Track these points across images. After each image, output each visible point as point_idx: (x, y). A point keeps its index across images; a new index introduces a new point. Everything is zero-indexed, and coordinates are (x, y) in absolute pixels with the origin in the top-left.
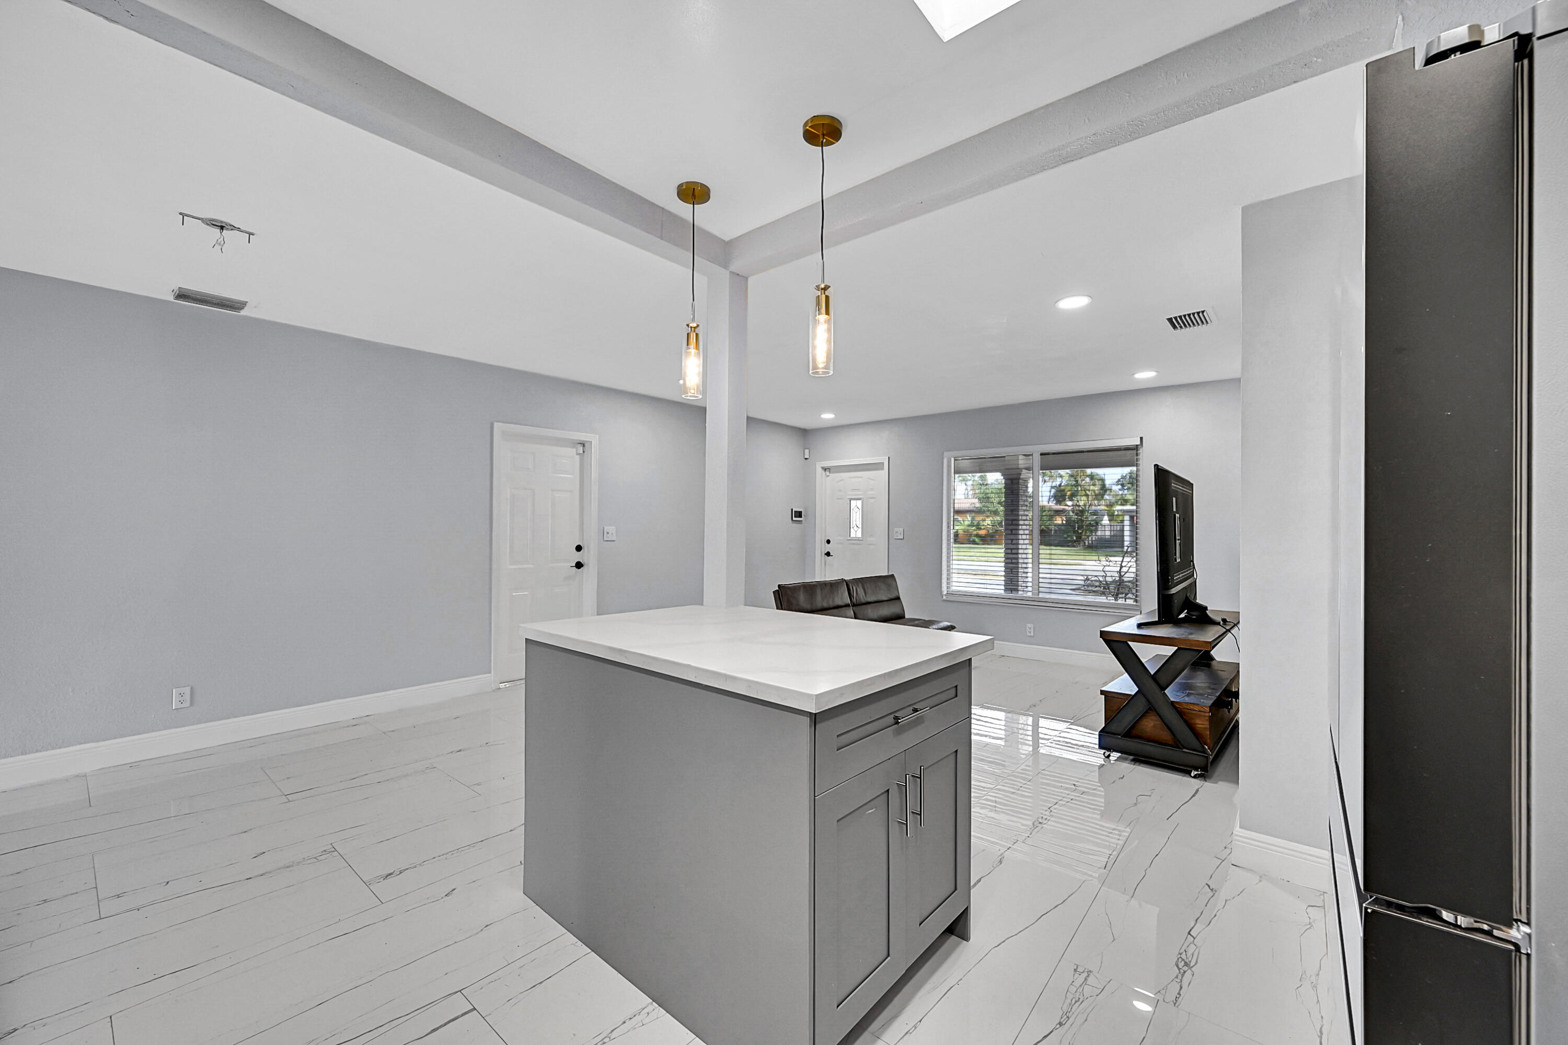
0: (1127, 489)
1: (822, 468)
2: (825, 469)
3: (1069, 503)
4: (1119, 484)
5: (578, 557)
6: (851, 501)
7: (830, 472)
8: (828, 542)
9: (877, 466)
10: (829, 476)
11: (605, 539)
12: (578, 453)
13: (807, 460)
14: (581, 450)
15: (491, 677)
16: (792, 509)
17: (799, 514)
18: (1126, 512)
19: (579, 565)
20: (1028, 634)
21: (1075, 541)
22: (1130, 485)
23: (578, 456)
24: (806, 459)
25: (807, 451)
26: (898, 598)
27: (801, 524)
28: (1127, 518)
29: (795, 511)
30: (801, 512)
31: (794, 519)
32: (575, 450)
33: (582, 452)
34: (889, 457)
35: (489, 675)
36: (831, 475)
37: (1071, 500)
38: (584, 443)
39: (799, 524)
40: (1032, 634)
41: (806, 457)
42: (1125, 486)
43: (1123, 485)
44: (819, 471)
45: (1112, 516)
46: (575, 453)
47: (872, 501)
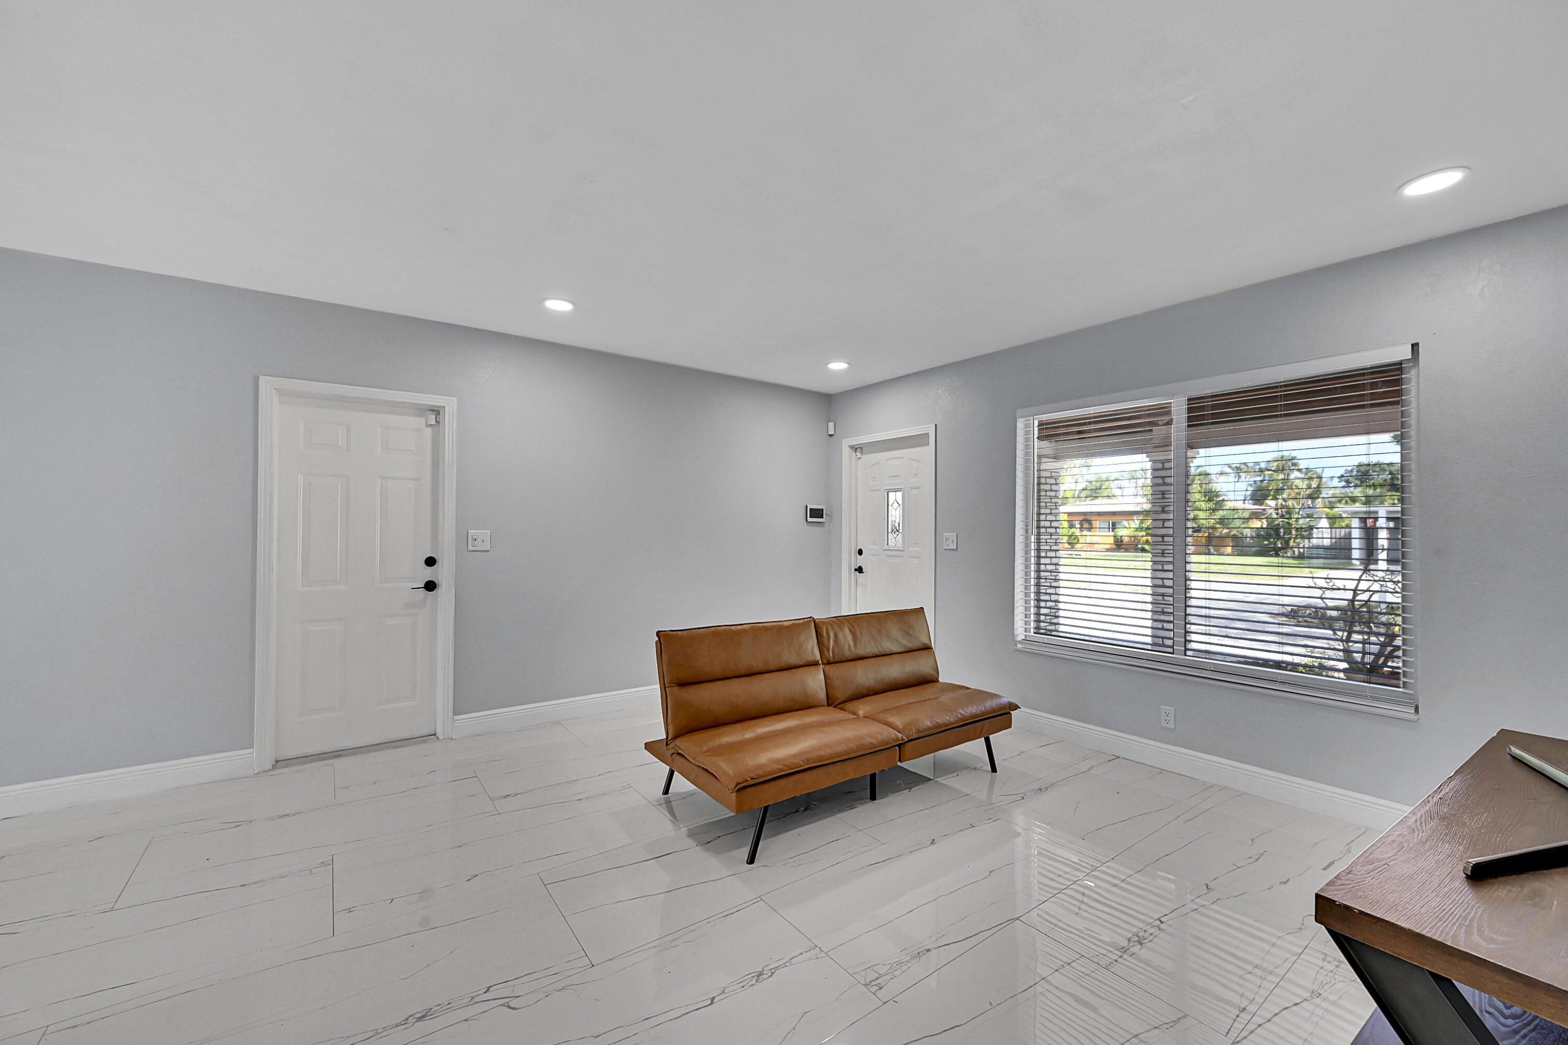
0: (1353, 486)
1: (851, 447)
2: (855, 449)
3: (1272, 503)
4: (1342, 481)
5: (428, 574)
6: (890, 493)
7: (862, 453)
8: (860, 552)
9: (918, 441)
10: (860, 458)
11: (470, 548)
12: (429, 423)
13: (831, 438)
14: (432, 419)
15: (253, 753)
16: (807, 506)
17: (817, 513)
18: (1353, 515)
19: (430, 586)
20: (1164, 724)
21: (1280, 549)
22: (1358, 482)
23: (429, 429)
24: (831, 435)
25: (831, 425)
26: (927, 648)
27: (824, 526)
28: (1356, 523)
29: (810, 509)
30: (822, 510)
31: (809, 519)
32: (423, 420)
33: (434, 422)
34: (936, 425)
35: (250, 751)
36: (864, 456)
37: (1275, 498)
38: (437, 409)
39: (821, 527)
40: (1171, 725)
41: (830, 433)
42: (1351, 483)
43: (1348, 482)
44: (846, 452)
45: (1332, 519)
46: (424, 424)
47: (915, 492)
